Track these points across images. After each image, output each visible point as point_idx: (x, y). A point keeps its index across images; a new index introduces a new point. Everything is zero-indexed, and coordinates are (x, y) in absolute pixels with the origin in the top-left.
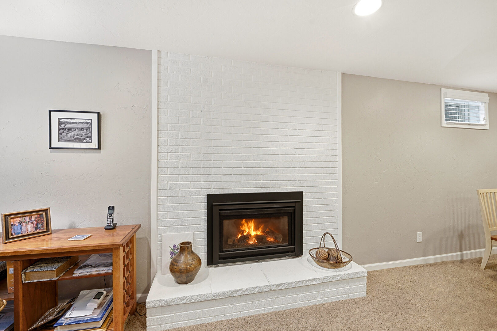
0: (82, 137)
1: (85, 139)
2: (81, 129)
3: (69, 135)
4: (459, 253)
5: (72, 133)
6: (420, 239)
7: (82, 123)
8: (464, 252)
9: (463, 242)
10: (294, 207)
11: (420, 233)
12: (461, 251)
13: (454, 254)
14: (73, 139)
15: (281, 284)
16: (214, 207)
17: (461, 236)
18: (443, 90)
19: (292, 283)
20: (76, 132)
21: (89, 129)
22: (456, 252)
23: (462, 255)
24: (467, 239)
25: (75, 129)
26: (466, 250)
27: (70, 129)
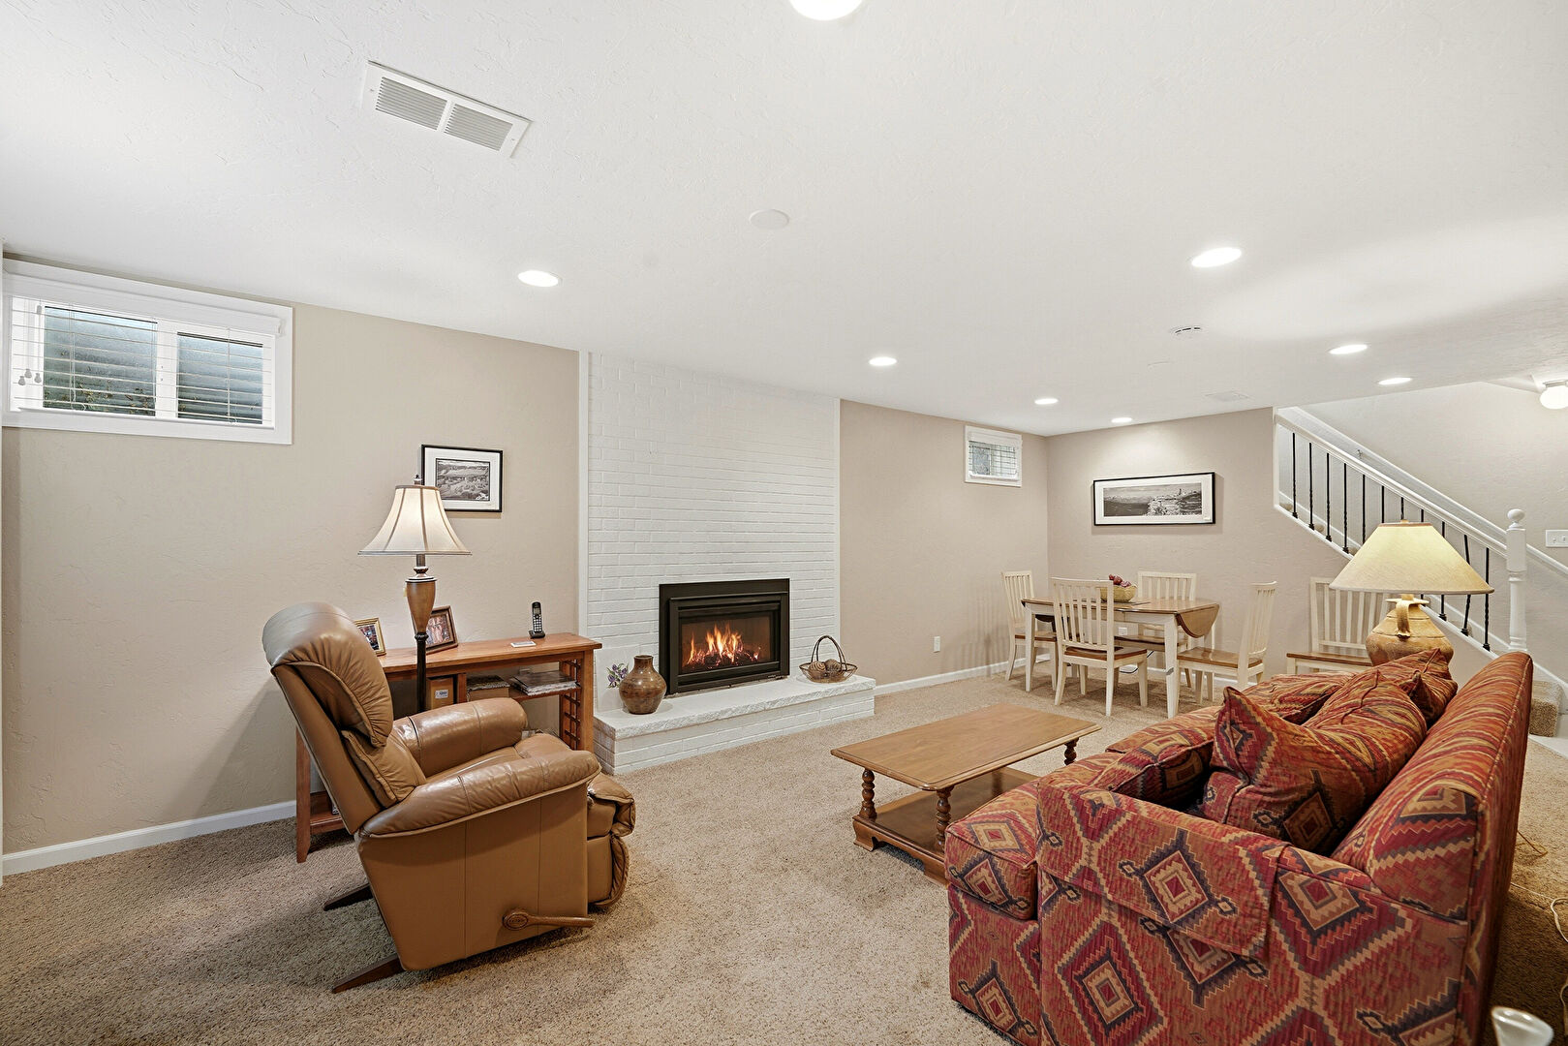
0: (475, 492)
1: (478, 495)
2: (473, 478)
3: (453, 488)
4: (985, 667)
5: (458, 485)
6: (937, 648)
7: (475, 468)
8: (991, 666)
9: (991, 652)
10: (779, 602)
11: (937, 638)
12: (987, 664)
13: (980, 668)
14: (459, 494)
15: (777, 701)
16: (671, 604)
17: (988, 642)
18: (968, 428)
19: (789, 699)
20: (465, 482)
21: (486, 477)
22: (982, 665)
23: (989, 670)
24: (995, 646)
25: (462, 478)
26: (994, 663)
27: (455, 478)
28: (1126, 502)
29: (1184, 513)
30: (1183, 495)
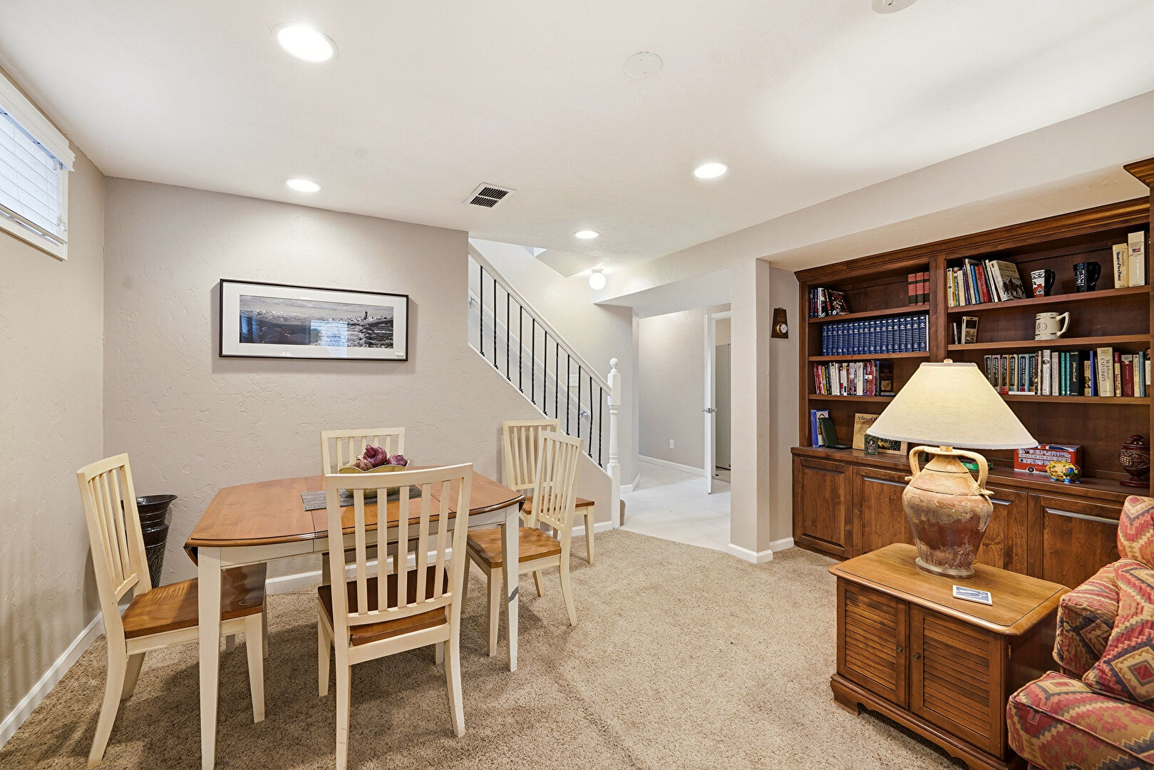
28: (282, 321)
29: (370, 345)
30: (370, 320)
